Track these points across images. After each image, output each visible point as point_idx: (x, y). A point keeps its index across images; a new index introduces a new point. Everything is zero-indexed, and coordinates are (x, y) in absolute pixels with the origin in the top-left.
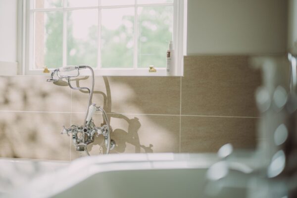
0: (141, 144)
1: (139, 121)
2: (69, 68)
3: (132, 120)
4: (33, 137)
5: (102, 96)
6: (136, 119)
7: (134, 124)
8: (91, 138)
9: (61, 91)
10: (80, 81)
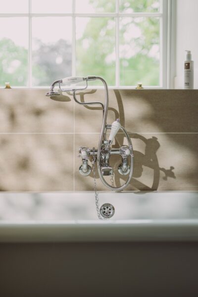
0: (161, 166)
1: (158, 140)
2: (76, 79)
3: (150, 140)
4: (24, 165)
5: (113, 112)
6: (154, 139)
7: (152, 145)
8: (106, 161)
9: (60, 107)
10: (85, 96)
